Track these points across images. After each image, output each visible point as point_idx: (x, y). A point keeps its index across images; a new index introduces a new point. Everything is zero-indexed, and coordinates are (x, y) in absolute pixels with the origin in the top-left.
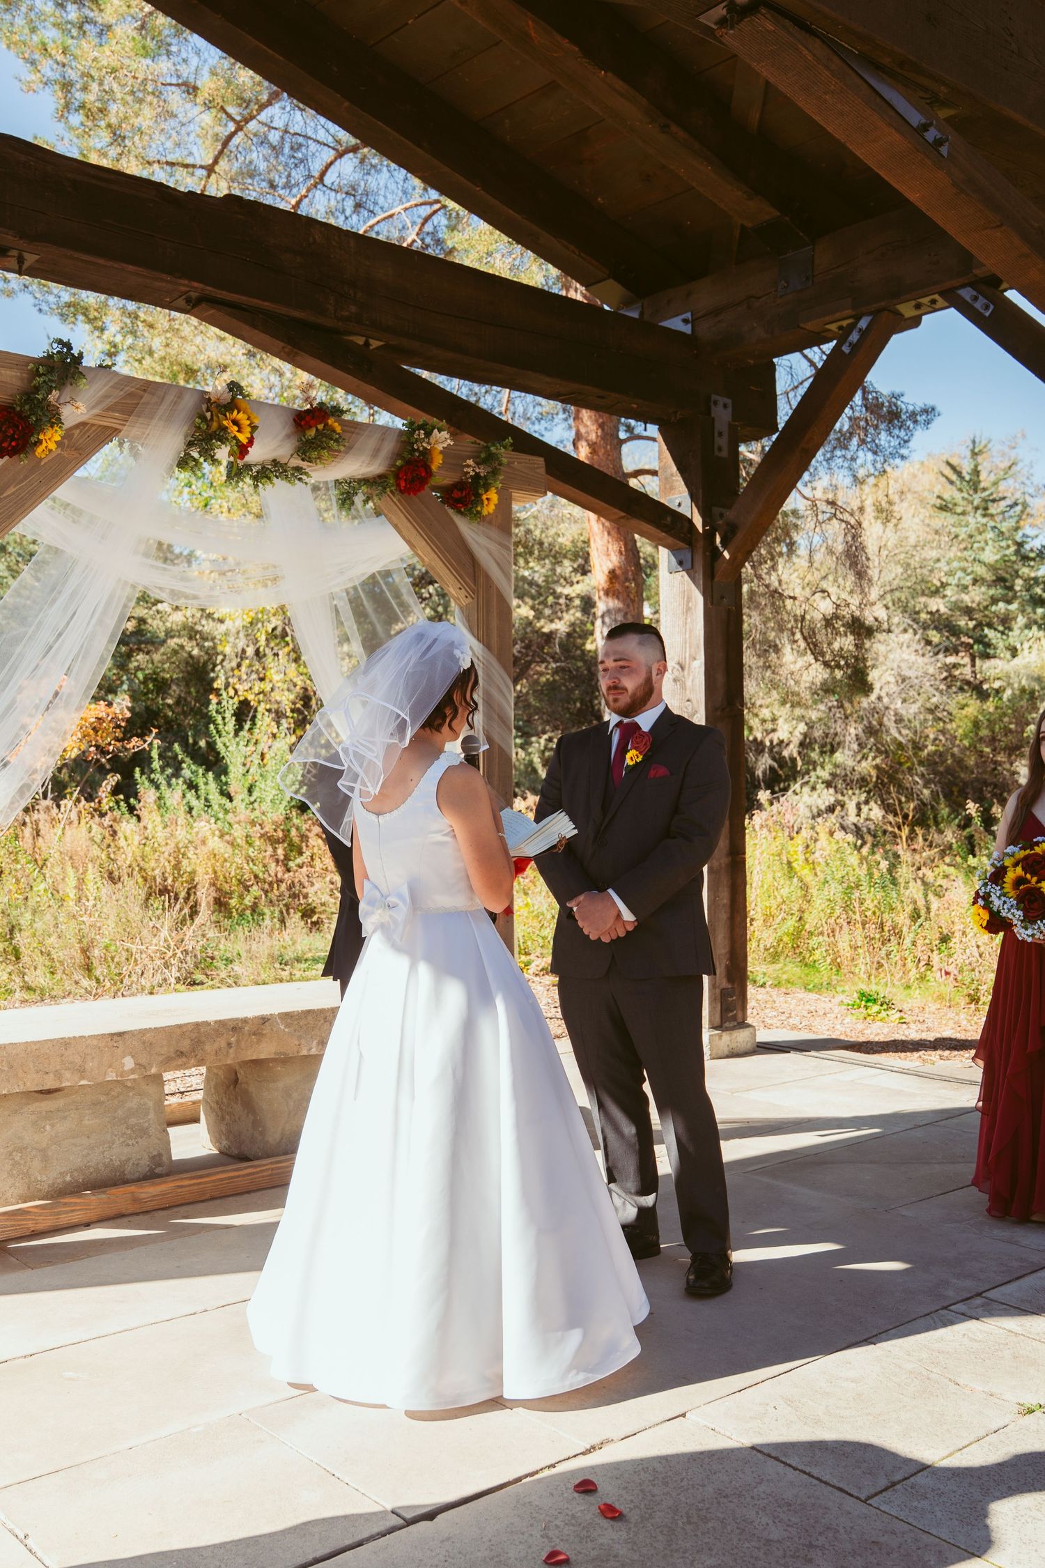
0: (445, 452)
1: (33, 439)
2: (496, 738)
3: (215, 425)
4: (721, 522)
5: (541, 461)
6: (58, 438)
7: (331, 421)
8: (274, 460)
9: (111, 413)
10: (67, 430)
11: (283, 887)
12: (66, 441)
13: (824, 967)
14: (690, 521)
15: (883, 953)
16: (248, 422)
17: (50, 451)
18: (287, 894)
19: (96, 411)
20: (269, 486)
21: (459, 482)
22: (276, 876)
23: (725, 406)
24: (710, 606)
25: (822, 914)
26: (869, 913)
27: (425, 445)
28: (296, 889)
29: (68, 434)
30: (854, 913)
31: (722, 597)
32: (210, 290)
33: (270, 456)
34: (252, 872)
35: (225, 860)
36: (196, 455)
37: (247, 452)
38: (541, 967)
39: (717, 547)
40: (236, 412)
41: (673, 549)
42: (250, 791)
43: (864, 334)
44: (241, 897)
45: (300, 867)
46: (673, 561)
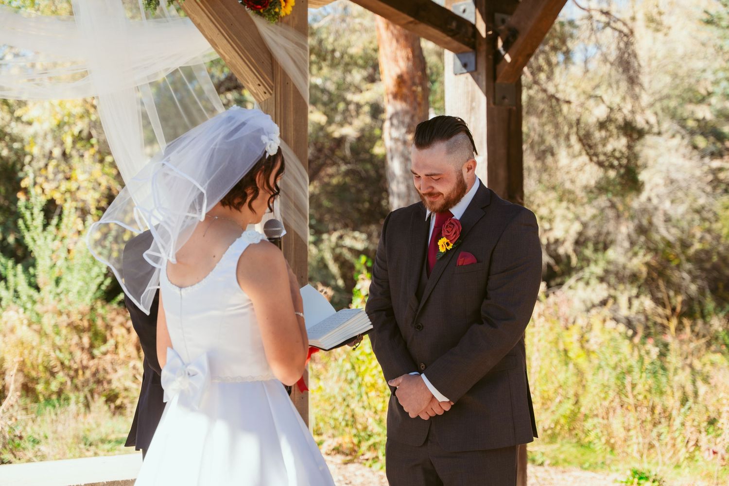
2: (293, 225)
4: (502, 27)
11: (88, 373)
13: (599, 446)
14: (474, 27)
15: (654, 434)
18: (92, 380)
22: (81, 362)
24: (492, 105)
25: (597, 398)
26: (640, 397)
28: (101, 375)
30: (627, 397)
31: (504, 98)
34: (58, 359)
35: (33, 348)
38: (332, 447)
39: (498, 52)
41: (458, 52)
42: (58, 281)
44: (47, 383)
45: (105, 354)
46: (459, 63)
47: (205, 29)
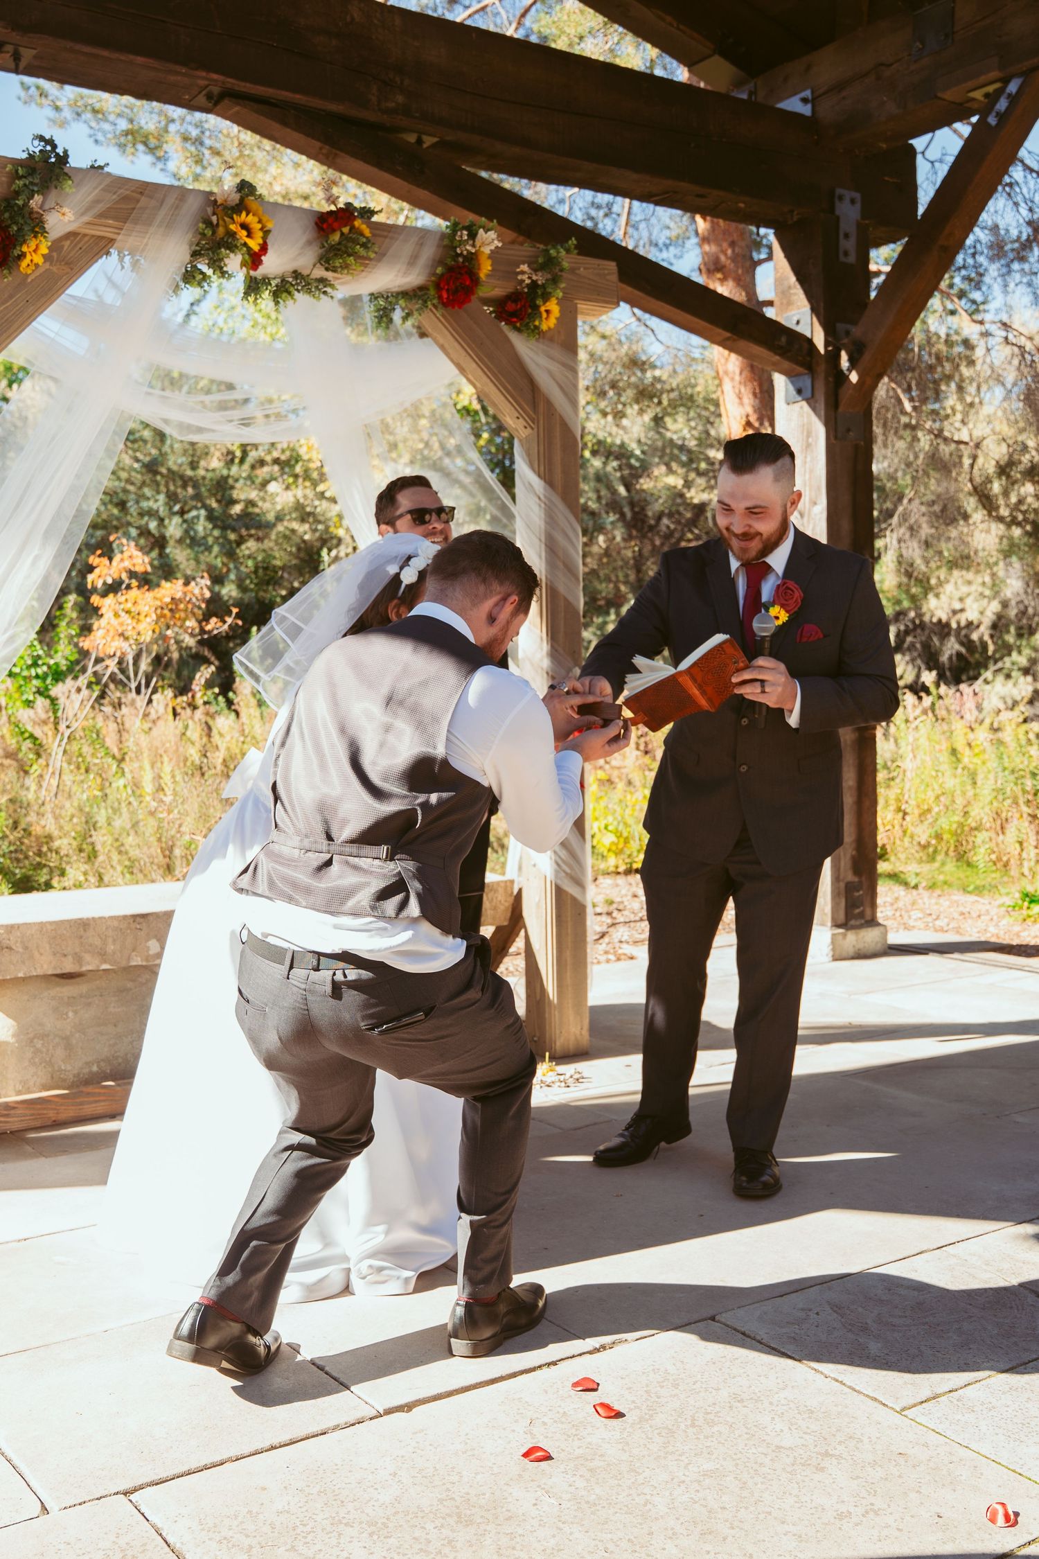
0: (494, 255)
1: (16, 252)
3: (221, 230)
4: (847, 341)
5: (612, 266)
6: (45, 251)
7: (357, 223)
8: (295, 272)
9: (103, 221)
10: (54, 242)
12: (55, 254)
14: (810, 342)
16: (259, 226)
17: (37, 265)
19: (86, 218)
20: (290, 302)
21: (513, 293)
23: (853, 201)
24: (833, 439)
27: (469, 248)
29: (56, 246)
31: (849, 430)
32: (231, 82)
33: (290, 267)
36: (203, 267)
37: (261, 262)
40: (244, 214)
41: (791, 375)
43: (1013, 99)
46: (791, 388)
47: (450, 351)
